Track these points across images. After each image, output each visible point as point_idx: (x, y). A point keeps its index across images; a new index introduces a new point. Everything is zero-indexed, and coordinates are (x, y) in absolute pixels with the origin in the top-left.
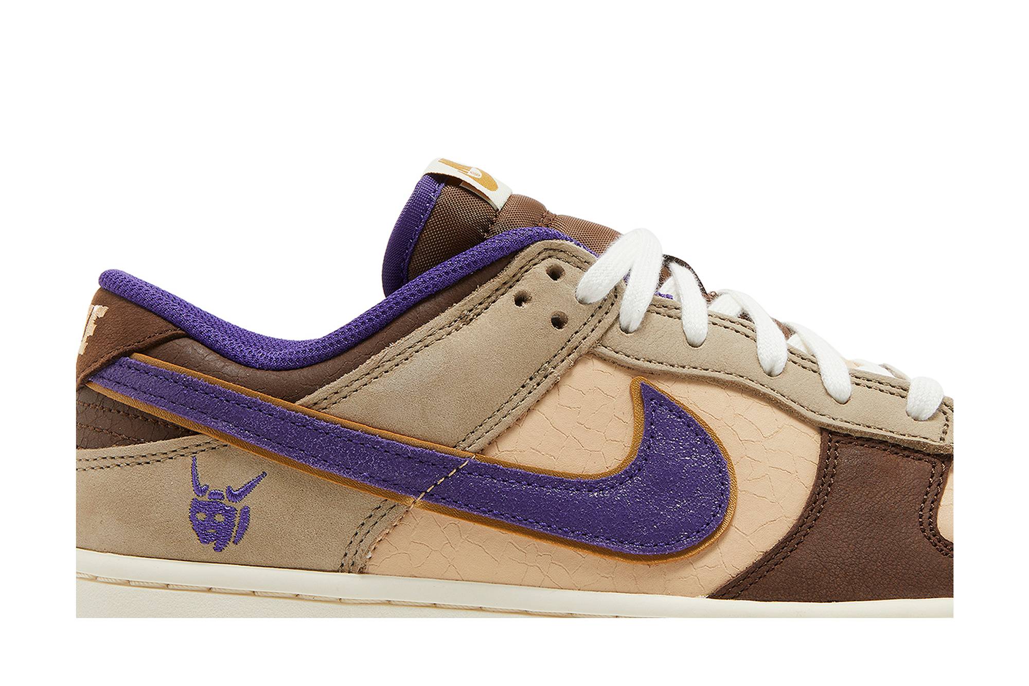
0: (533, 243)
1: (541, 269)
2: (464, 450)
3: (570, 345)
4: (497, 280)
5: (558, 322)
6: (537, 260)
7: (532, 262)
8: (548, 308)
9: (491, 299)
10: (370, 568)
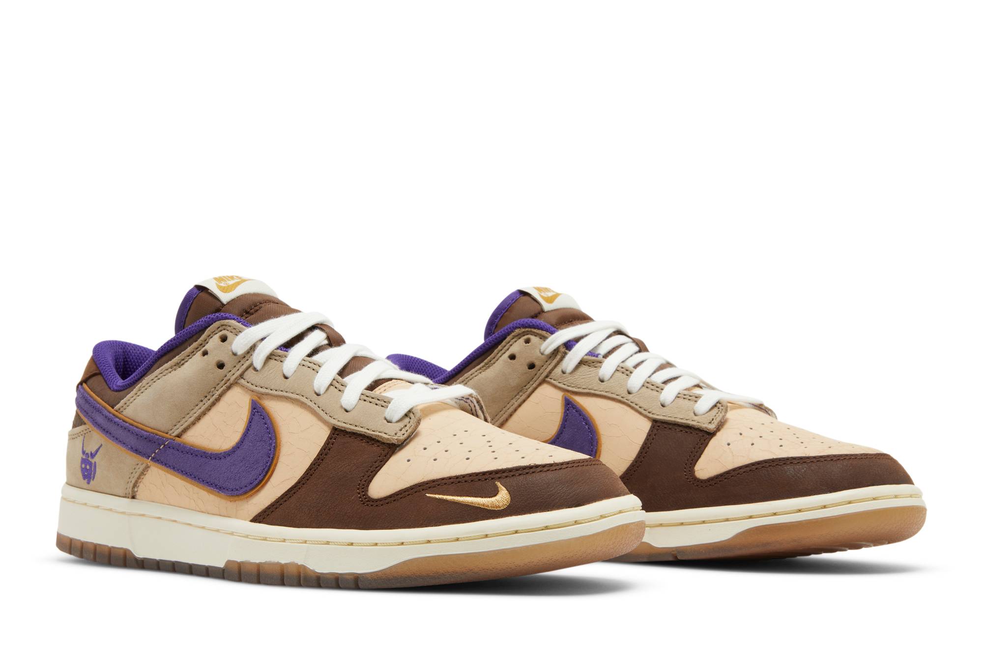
0: (215, 322)
1: (216, 338)
2: (170, 435)
3: (226, 379)
4: (197, 343)
5: (221, 366)
6: (216, 332)
7: (214, 333)
8: (216, 358)
9: (193, 353)
10: (137, 497)
